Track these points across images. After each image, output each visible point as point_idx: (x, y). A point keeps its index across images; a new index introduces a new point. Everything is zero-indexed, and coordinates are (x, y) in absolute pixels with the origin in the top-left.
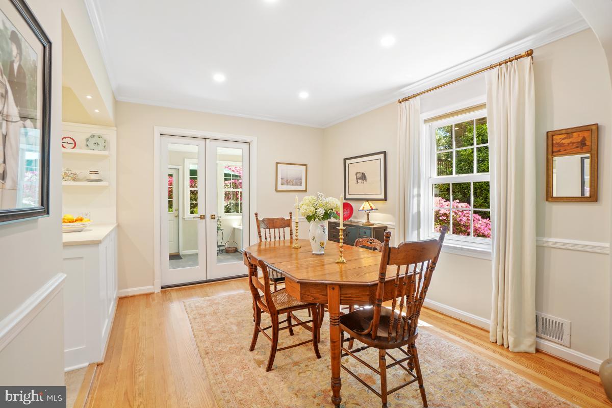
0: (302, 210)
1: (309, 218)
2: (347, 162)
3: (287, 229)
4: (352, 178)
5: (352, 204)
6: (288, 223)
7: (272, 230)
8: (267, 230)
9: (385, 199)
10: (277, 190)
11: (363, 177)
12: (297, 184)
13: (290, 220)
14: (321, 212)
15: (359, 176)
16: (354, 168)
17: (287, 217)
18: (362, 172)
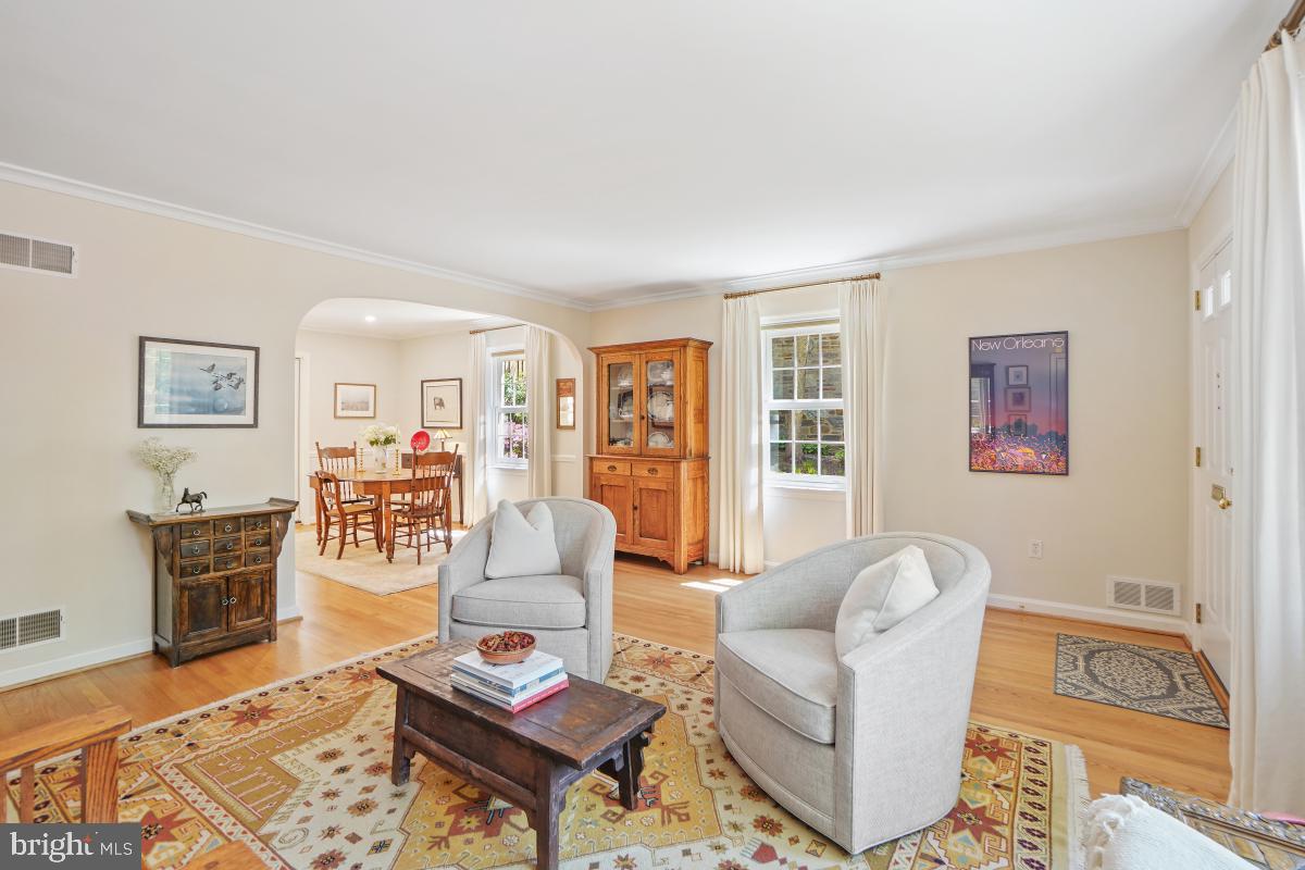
0: (366, 437)
1: (372, 443)
2: (425, 384)
3: (351, 459)
4: (429, 403)
5: (429, 432)
6: (352, 453)
7: (334, 460)
8: (330, 460)
9: (461, 427)
10: (335, 417)
11: (441, 403)
12: (362, 409)
13: (354, 449)
14: (383, 438)
15: (437, 401)
16: (432, 393)
17: (351, 447)
18: (440, 396)
